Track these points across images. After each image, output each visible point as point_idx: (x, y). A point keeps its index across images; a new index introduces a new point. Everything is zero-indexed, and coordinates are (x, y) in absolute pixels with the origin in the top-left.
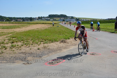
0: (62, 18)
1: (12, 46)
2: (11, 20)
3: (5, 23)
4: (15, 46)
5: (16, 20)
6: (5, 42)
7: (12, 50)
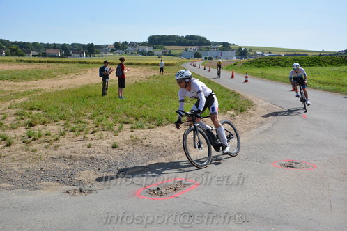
0: (193, 47)
1: (30, 137)
2: (24, 51)
3: (6, 61)
4: (40, 136)
5: (43, 51)
6: (7, 124)
7: (31, 148)
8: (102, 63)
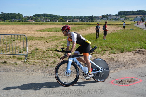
0: (140, 16)
2: (65, 20)
3: (58, 24)
5: (72, 19)
6: (58, 49)
8: (96, 24)
